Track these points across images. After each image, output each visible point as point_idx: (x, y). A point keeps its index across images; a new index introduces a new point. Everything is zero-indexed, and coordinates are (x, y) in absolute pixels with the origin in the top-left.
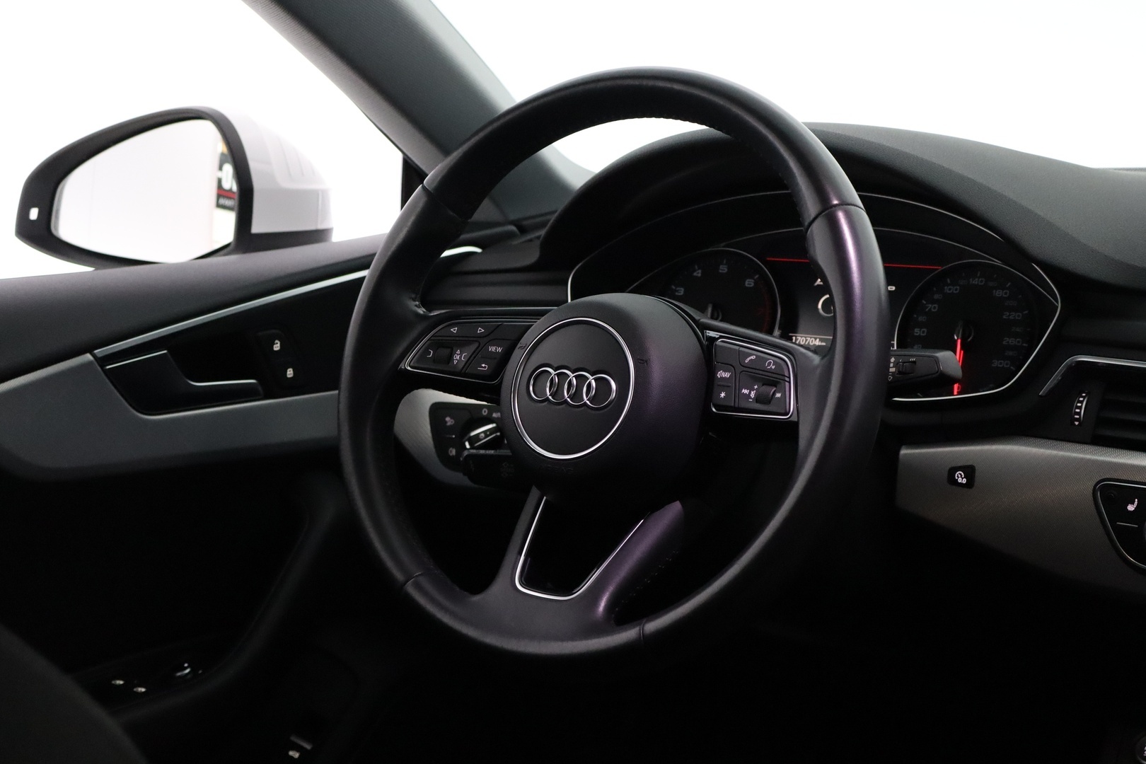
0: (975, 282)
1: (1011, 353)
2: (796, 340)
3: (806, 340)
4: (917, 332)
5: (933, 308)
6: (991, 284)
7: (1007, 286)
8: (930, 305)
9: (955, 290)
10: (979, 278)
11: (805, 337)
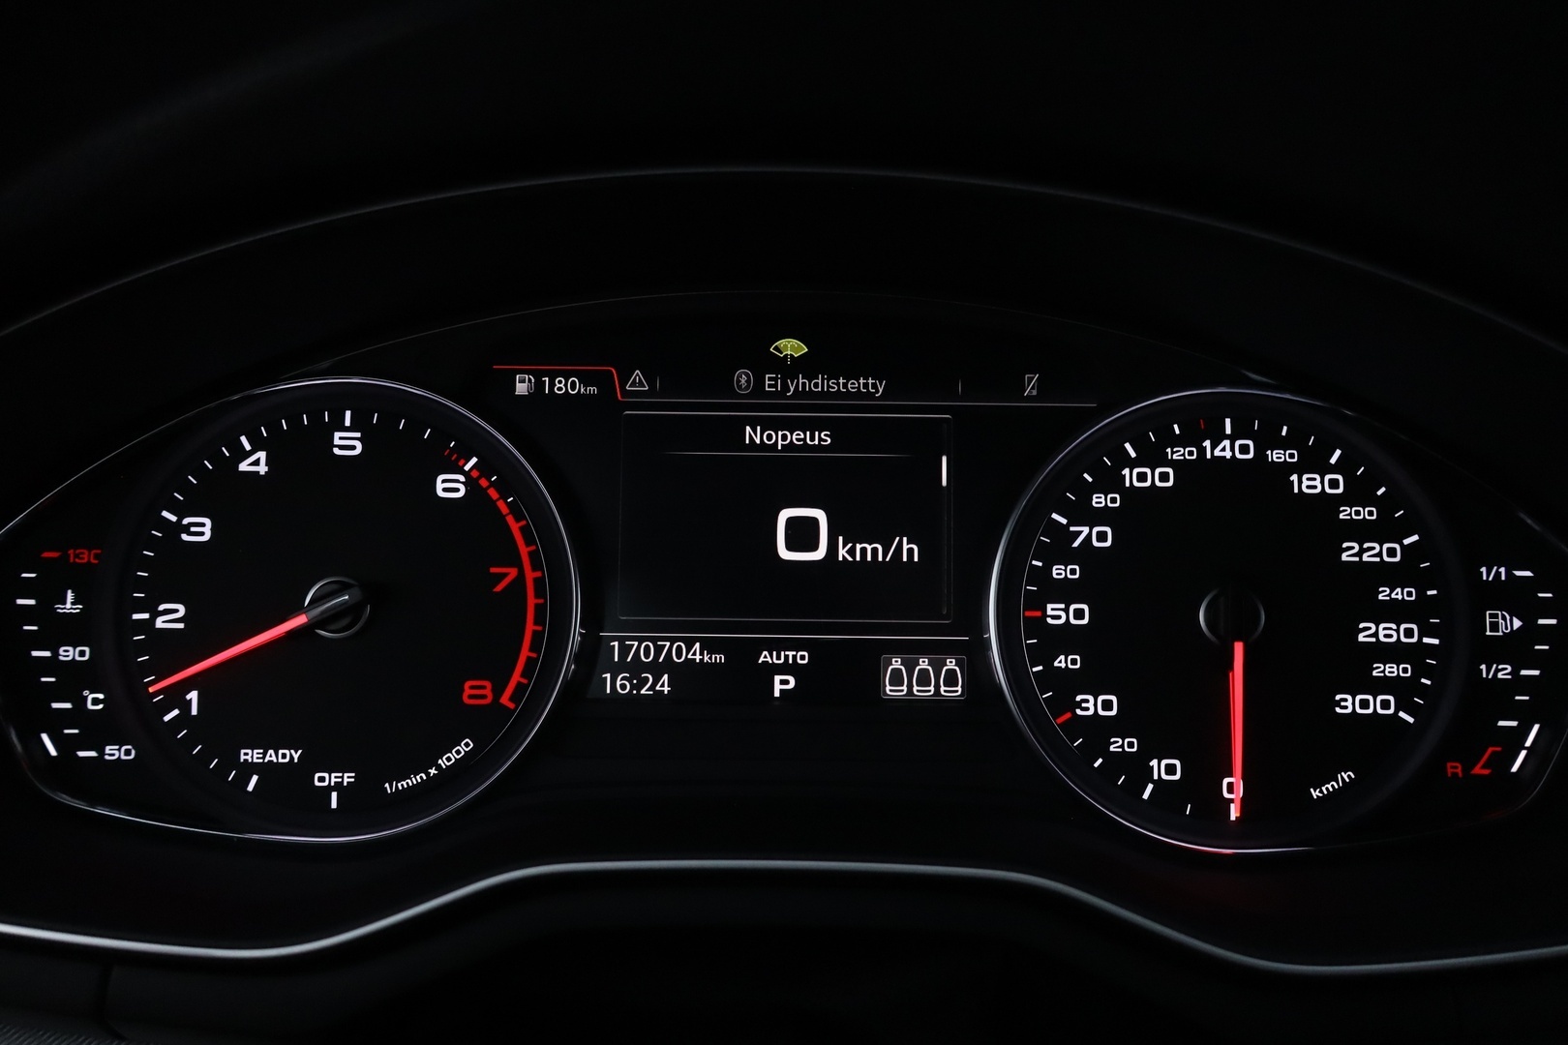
0: (1224, 450)
1: (1391, 670)
2: (624, 650)
3: (659, 650)
4: (1056, 613)
5: (1100, 537)
6: (1276, 456)
7: (1333, 461)
8: (1086, 530)
9: (1159, 478)
10: (1233, 439)
11: (654, 640)
